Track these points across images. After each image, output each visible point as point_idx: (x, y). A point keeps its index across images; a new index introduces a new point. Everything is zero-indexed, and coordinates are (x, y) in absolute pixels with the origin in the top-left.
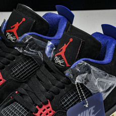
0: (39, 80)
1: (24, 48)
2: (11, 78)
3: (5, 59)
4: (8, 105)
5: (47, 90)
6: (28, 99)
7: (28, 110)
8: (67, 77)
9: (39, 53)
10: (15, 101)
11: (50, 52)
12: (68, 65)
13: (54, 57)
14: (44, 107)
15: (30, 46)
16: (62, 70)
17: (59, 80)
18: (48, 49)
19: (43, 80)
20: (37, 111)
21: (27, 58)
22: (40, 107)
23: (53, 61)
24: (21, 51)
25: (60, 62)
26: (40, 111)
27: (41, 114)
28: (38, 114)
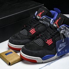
3: (36, 24)
4: (37, 39)
5: (50, 35)
6: (44, 37)
7: (44, 41)
8: (58, 31)
10: (39, 38)
11: (52, 22)
12: (58, 27)
13: (53, 24)
14: (49, 40)
16: (56, 28)
17: (55, 32)
19: (49, 31)
20: (47, 41)
21: (44, 24)
22: (48, 40)
23: (53, 26)
25: (55, 26)
26: (48, 41)
27: (48, 42)
28: (47, 42)
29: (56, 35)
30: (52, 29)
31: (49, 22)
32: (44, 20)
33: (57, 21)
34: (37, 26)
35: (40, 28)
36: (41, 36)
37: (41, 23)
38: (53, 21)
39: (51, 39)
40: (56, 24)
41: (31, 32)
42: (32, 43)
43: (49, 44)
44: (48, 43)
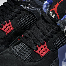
0: (39, 28)
1: (27, 6)
2: (17, 26)
3: (14, 13)
4: (17, 44)
5: (44, 35)
6: (31, 41)
7: (31, 48)
9: (38, 9)
10: (22, 42)
11: (46, 8)
12: (59, 18)
13: (49, 12)
14: (42, 46)
15: (31, 4)
16: (55, 21)
17: (52, 28)
18: (44, 6)
19: (41, 28)
21: (29, 12)
22: (40, 46)
23: (48, 15)
24: (25, 8)
25: (53, 15)
26: (39, 49)
27: (40, 51)
28: (38, 51)
29: (55, 36)
30: (47, 22)
31: (41, 7)
32: (29, 2)
33: (57, 5)
34: (16, 16)
35: (23, 20)
36: (26, 38)
37: (24, 10)
38: (47, 5)
39: (46, 45)
40: (54, 13)
41: (5, 31)
42: (8, 54)
43: (43, 55)
44: (40, 53)
